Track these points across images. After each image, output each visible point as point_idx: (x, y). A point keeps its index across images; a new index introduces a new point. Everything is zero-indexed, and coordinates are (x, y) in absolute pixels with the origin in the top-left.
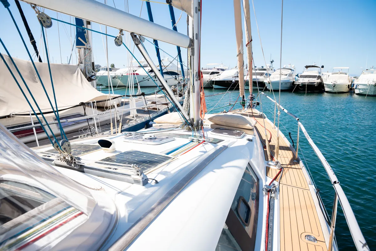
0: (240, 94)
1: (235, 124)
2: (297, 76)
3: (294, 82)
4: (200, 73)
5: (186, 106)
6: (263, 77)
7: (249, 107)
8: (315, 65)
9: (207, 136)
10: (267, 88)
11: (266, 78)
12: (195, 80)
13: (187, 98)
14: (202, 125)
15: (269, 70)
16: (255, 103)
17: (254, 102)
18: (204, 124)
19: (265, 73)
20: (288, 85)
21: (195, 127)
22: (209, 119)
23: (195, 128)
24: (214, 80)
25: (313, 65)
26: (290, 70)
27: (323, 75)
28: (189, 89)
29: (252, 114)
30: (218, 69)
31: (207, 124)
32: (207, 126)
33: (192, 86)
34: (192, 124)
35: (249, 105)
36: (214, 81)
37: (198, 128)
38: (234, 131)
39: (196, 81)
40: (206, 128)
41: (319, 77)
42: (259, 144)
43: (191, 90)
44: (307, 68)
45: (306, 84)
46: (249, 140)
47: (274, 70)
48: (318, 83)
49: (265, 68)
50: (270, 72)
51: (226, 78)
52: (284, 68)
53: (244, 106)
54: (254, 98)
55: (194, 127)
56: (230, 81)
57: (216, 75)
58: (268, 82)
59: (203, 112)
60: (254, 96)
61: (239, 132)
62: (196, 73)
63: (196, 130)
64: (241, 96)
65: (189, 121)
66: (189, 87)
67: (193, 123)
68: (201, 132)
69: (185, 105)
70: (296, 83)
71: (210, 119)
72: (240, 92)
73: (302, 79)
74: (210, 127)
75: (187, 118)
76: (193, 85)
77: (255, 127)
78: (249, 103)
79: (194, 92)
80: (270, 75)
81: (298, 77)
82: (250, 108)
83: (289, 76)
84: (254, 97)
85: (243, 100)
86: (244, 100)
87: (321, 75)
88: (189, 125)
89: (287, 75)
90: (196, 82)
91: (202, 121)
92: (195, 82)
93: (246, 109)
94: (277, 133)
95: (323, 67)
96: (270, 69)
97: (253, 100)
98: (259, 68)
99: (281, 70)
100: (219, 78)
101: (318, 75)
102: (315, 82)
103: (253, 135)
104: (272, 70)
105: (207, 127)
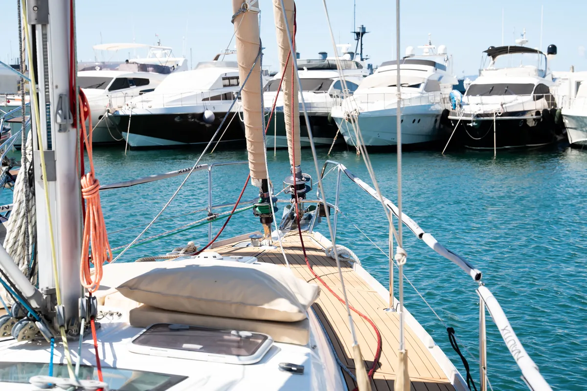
0: (252, 174)
1: (231, 304)
2: (459, 87)
3: (446, 112)
4: (78, 96)
5: (21, 238)
6: (327, 94)
7: (290, 224)
8: (522, 42)
9: (115, 362)
10: (346, 138)
11: (339, 100)
12: (54, 128)
13: (24, 204)
14: (93, 317)
15: (348, 67)
16: (312, 208)
17: (307, 203)
18: (99, 308)
19: (336, 80)
20: (427, 126)
21: (62, 326)
22: (120, 288)
23: (63, 331)
24: (129, 113)
25: (517, 43)
26: (432, 68)
27: (557, 81)
28: (32, 163)
29: (301, 253)
30: (143, 68)
31: (114, 310)
32: (115, 316)
33: (45, 153)
34: (47, 315)
35: (292, 216)
36: (125, 118)
37: (75, 328)
38: (229, 334)
39: (60, 131)
40: (111, 324)
41: (542, 91)
42: (333, 380)
43: (40, 171)
44: (494, 57)
45: (494, 118)
46: (290, 370)
47: (370, 66)
48: (538, 113)
49: (331, 58)
50: (352, 75)
51: (178, 105)
52: (408, 60)
53: (269, 221)
54: (309, 189)
55: (57, 325)
56: (194, 116)
57: (135, 90)
58: (345, 117)
59: (96, 260)
60: (308, 179)
61: (248, 338)
62: (61, 97)
63: (64, 339)
64: (256, 183)
65: (34, 304)
66: (30, 158)
67: (53, 309)
68: (89, 346)
69: (14, 234)
70: (455, 115)
71: (128, 289)
72: (251, 166)
73: (478, 99)
74: (126, 320)
75: (27, 291)
76: (50, 146)
77: (317, 309)
78: (289, 207)
79: (51, 176)
80: (352, 87)
81: (463, 92)
82: (293, 228)
83: (427, 89)
84: (308, 184)
85: (262, 197)
86: (265, 199)
87: (547, 81)
88: (34, 320)
89: (417, 86)
90: (62, 135)
91: (91, 299)
92: (58, 138)
93: (275, 233)
94: (399, 324)
95: (553, 50)
96: (354, 65)
97: (303, 196)
98: (309, 61)
99: (402, 66)
100: (146, 105)
101: (536, 81)
102: (526, 109)
103: (307, 346)
104: (359, 66)
105: (115, 320)
